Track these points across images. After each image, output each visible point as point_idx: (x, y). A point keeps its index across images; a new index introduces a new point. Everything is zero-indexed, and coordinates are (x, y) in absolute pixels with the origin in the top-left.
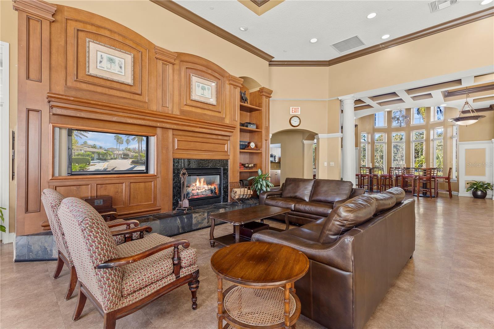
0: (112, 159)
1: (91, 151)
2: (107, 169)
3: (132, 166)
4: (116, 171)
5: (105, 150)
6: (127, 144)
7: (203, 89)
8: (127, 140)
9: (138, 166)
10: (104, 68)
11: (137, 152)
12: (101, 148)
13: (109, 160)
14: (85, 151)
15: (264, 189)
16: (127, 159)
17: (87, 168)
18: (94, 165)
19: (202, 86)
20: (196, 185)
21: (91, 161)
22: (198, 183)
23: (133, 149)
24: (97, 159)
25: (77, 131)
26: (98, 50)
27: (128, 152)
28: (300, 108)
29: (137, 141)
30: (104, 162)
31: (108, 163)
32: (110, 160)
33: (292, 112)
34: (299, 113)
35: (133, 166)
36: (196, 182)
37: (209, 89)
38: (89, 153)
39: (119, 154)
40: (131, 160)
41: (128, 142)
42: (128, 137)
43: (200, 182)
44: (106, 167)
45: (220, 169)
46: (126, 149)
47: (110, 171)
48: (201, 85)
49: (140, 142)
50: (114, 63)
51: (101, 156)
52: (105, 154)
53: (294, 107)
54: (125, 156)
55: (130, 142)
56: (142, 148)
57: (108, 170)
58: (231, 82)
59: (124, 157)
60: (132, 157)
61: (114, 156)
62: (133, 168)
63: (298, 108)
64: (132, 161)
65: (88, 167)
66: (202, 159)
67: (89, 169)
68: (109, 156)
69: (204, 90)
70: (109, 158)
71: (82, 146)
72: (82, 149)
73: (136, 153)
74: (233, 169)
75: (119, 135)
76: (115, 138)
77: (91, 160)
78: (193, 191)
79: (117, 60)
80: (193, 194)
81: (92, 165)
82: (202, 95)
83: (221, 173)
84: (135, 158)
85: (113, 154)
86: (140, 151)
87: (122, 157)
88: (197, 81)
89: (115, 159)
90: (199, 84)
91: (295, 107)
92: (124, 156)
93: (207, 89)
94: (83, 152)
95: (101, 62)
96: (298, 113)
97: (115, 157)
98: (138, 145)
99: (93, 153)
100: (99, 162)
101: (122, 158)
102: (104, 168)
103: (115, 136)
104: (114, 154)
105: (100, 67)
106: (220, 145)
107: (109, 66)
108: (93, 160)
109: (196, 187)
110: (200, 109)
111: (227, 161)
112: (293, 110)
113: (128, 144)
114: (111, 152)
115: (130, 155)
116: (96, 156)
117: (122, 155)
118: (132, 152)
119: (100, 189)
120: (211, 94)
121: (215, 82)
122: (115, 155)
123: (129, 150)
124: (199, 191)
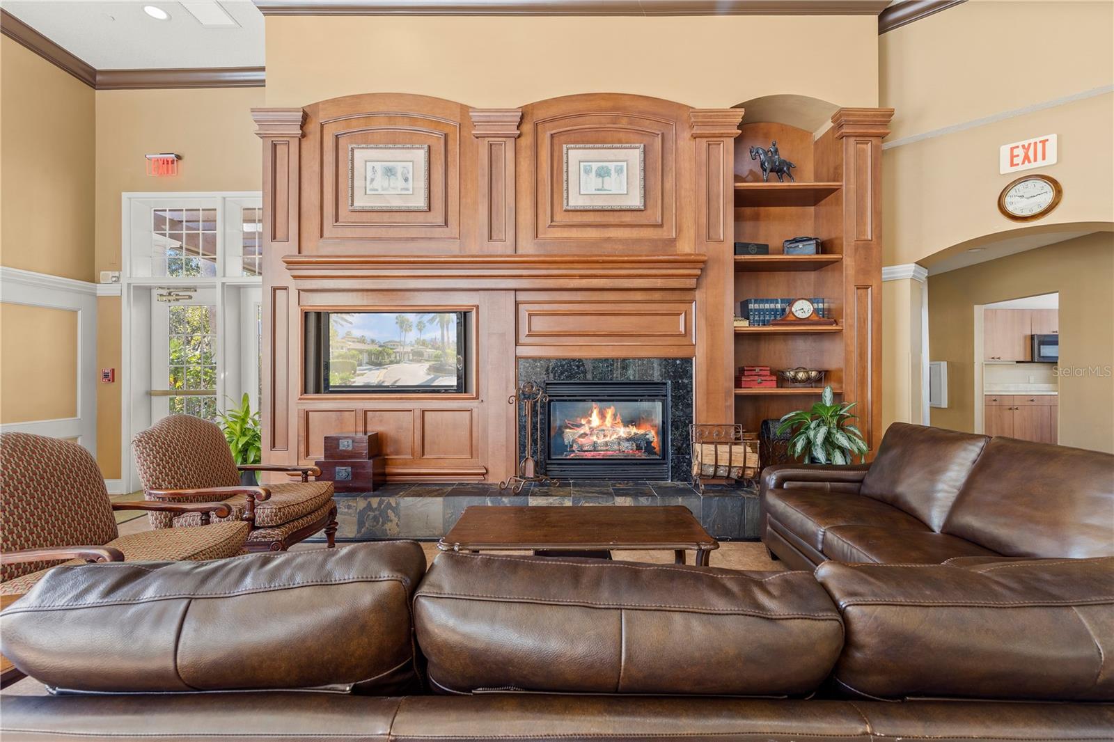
0: (392, 362)
1: (357, 348)
2: (383, 382)
3: (429, 377)
4: (398, 386)
5: (380, 346)
6: (419, 332)
7: (602, 173)
8: (420, 322)
9: (443, 377)
10: (377, 190)
11: (439, 347)
12: (373, 341)
13: (387, 364)
14: (348, 349)
15: (820, 455)
16: (420, 361)
17: (352, 380)
18: (362, 375)
19: (598, 168)
20: (589, 422)
21: (358, 368)
22: (595, 420)
23: (431, 340)
24: (367, 363)
25: (336, 314)
26: (366, 159)
27: (421, 348)
28: (1053, 139)
29: (439, 324)
30: (378, 369)
31: (385, 370)
32: (389, 364)
33: (1012, 165)
34: (1052, 158)
35: (432, 376)
36: (591, 417)
37: (621, 169)
38: (353, 351)
39: (405, 353)
40: (427, 365)
41: (421, 327)
42: (421, 318)
43: (602, 416)
44: (381, 378)
45: (665, 384)
46: (418, 342)
47: (388, 387)
48: (595, 166)
49: (445, 326)
50: (394, 175)
51: (373, 357)
52: (381, 352)
53: (1020, 144)
54: (418, 356)
55: (424, 327)
56: (448, 338)
57: (386, 384)
58: (696, 130)
59: (415, 358)
60: (429, 357)
61: (396, 356)
62: (433, 380)
63: (1044, 142)
64: (430, 366)
65: (353, 378)
66: (600, 359)
67: (354, 382)
68: (386, 357)
69: (603, 177)
70: (387, 361)
71: (343, 340)
72: (343, 345)
73: (436, 349)
74: (708, 385)
75: (403, 314)
76: (397, 321)
77: (358, 366)
78: (583, 438)
79: (399, 167)
80: (582, 446)
81: (359, 375)
82: (598, 190)
83: (666, 396)
84: (436, 361)
85: (394, 352)
86: (446, 344)
87: (411, 358)
88: (583, 159)
89: (398, 362)
90: (590, 166)
91: (1026, 143)
92: (413, 355)
93: (613, 172)
94: (345, 350)
95: (372, 180)
96: (1048, 161)
97: (398, 358)
98: (440, 332)
99: (361, 351)
100: (370, 370)
101: (409, 360)
102: (379, 379)
103: (397, 318)
104: (396, 353)
105: (371, 190)
106: (658, 318)
107: (386, 184)
108: (360, 365)
109: (590, 428)
110: (594, 229)
111: (688, 361)
112: (1012, 157)
113: (421, 332)
114: (391, 349)
115: (425, 353)
116: (365, 358)
117: (411, 355)
118: (430, 346)
119: (371, 420)
120: (627, 184)
121: (637, 145)
122: (398, 354)
123: (424, 343)
124: (601, 440)
